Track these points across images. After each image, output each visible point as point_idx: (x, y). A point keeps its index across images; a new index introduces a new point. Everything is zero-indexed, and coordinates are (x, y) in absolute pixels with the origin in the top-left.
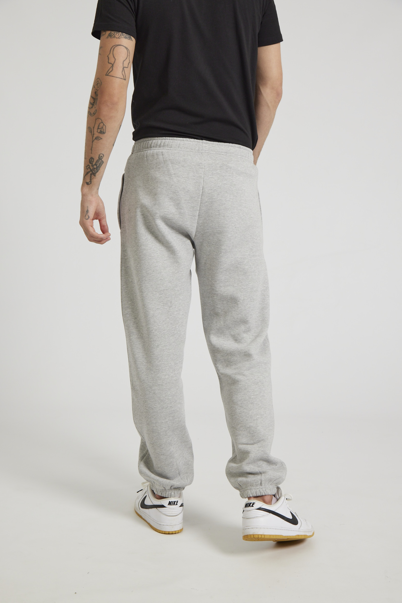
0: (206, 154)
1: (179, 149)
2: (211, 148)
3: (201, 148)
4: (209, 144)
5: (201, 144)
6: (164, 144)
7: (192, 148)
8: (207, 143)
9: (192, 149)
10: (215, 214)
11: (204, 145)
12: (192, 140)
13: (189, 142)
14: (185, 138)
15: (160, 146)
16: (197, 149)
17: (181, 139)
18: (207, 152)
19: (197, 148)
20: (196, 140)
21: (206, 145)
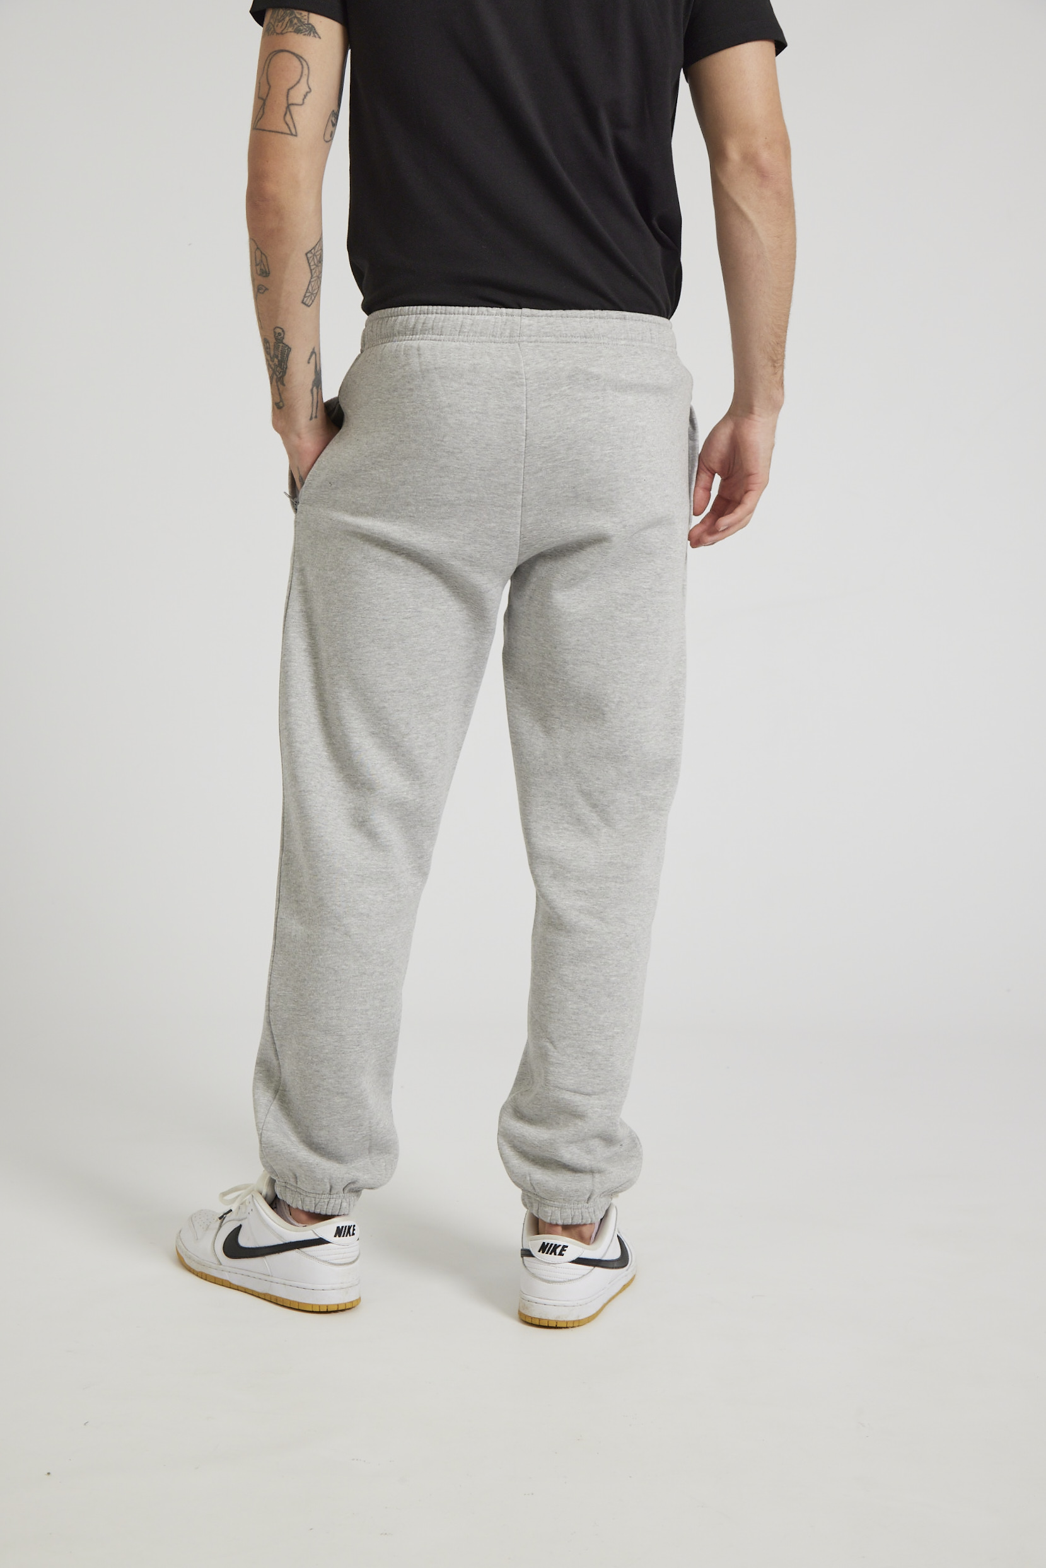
0: (530, 344)
1: (460, 337)
2: (543, 328)
3: (518, 332)
4: (539, 316)
5: (517, 319)
6: (425, 325)
7: (495, 334)
8: (533, 316)
9: (493, 336)
10: (567, 496)
11: (526, 321)
12: (495, 310)
13: (487, 318)
14: (476, 308)
15: (413, 331)
16: (507, 333)
17: (466, 309)
18: (533, 339)
19: (508, 331)
20: (504, 310)
21: (531, 322)
